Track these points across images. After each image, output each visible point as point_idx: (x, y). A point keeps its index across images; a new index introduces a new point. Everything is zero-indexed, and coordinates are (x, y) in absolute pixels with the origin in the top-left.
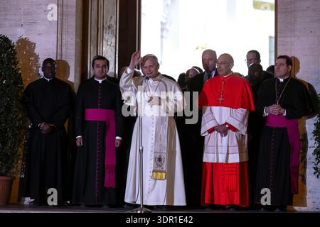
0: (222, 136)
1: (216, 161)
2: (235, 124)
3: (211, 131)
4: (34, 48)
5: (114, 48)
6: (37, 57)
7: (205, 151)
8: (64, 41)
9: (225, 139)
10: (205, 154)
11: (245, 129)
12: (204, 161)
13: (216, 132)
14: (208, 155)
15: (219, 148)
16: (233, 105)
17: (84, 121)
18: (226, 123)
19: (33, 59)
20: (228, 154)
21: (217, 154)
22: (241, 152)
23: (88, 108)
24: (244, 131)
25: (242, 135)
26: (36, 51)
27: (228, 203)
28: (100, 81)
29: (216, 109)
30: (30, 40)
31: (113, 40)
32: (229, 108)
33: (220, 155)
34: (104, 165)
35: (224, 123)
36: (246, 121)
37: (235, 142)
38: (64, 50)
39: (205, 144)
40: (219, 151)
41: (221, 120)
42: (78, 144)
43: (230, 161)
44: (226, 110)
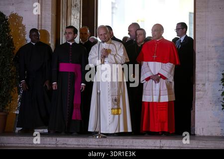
0: (156, 83)
1: (151, 101)
2: (165, 74)
3: (148, 79)
4: (22, 21)
5: (79, 20)
6: (24, 27)
7: (144, 94)
8: (43, 15)
9: (158, 85)
10: (143, 96)
11: (172, 78)
12: (143, 101)
13: (151, 80)
14: (146, 96)
15: (154, 91)
16: (163, 61)
17: (58, 72)
18: (159, 74)
19: (21, 28)
20: (160, 96)
21: (153, 96)
22: (169, 94)
23: (62, 62)
24: (171, 79)
25: (170, 82)
26: (23, 23)
27: (160, 131)
28: (71, 44)
29: (151, 64)
30: (19, 15)
31: (78, 15)
32: (160, 63)
33: (154, 96)
34: (73, 103)
35: (157, 73)
36: (173, 73)
37: (165, 87)
38: (43, 22)
39: (144, 88)
40: (154, 94)
41: (155, 72)
42: (54, 88)
43: (162, 101)
44: (158, 64)
